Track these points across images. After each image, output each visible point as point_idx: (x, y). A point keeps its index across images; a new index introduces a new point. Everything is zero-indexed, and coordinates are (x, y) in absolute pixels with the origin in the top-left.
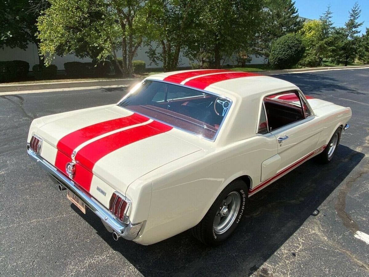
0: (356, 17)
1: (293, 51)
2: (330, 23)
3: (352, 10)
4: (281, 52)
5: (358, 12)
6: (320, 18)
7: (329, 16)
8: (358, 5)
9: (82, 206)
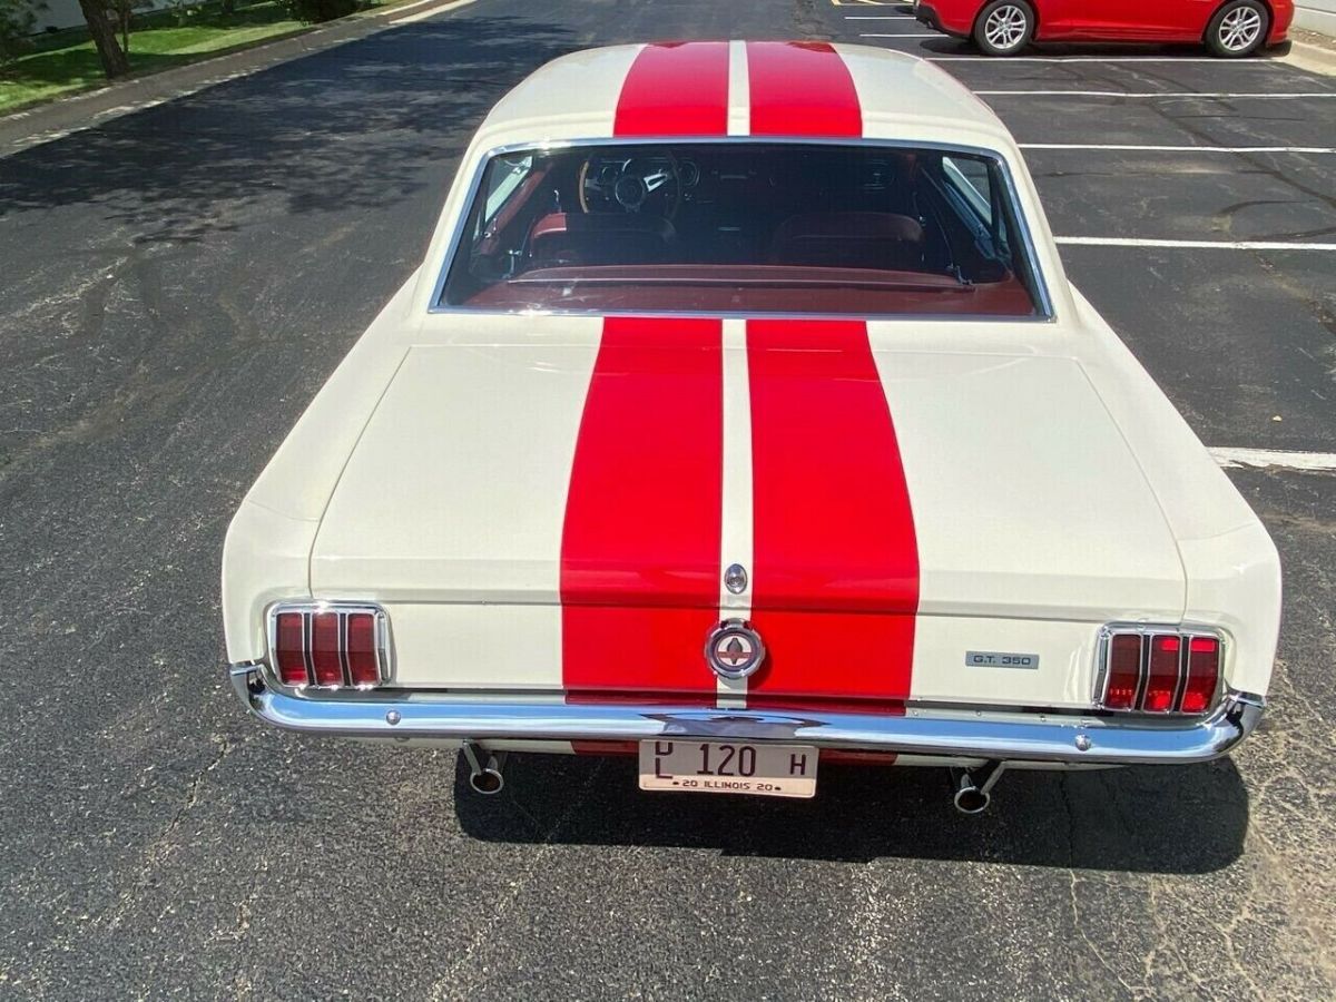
9: (792, 772)
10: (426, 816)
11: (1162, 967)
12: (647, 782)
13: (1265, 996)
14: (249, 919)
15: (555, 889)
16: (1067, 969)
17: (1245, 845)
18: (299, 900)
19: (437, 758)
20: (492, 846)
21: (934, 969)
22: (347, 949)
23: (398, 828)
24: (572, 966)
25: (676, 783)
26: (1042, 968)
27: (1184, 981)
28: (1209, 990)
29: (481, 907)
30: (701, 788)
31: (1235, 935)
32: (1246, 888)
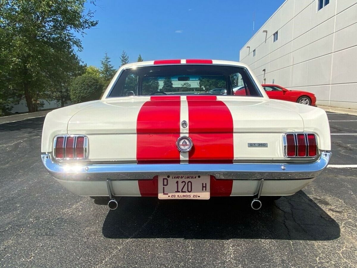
0: (127, 62)
1: (94, 89)
2: (111, 66)
3: (122, 57)
4: (83, 91)
5: (126, 58)
6: (101, 62)
7: (108, 60)
8: (125, 52)
9: (203, 190)
10: (93, 234)
11: (322, 260)
12: (161, 196)
13: (355, 266)
14: (33, 257)
15: (132, 248)
16: (293, 261)
17: (341, 235)
18: (50, 252)
19: (98, 222)
20: (113, 240)
21: (251, 261)
22: (64, 262)
23: (84, 236)
24: (136, 264)
25: (169, 196)
26: (285, 260)
27: (329, 263)
28: (338, 265)
29: (108, 252)
30: (176, 198)
31: (342, 253)
32: (343, 243)
